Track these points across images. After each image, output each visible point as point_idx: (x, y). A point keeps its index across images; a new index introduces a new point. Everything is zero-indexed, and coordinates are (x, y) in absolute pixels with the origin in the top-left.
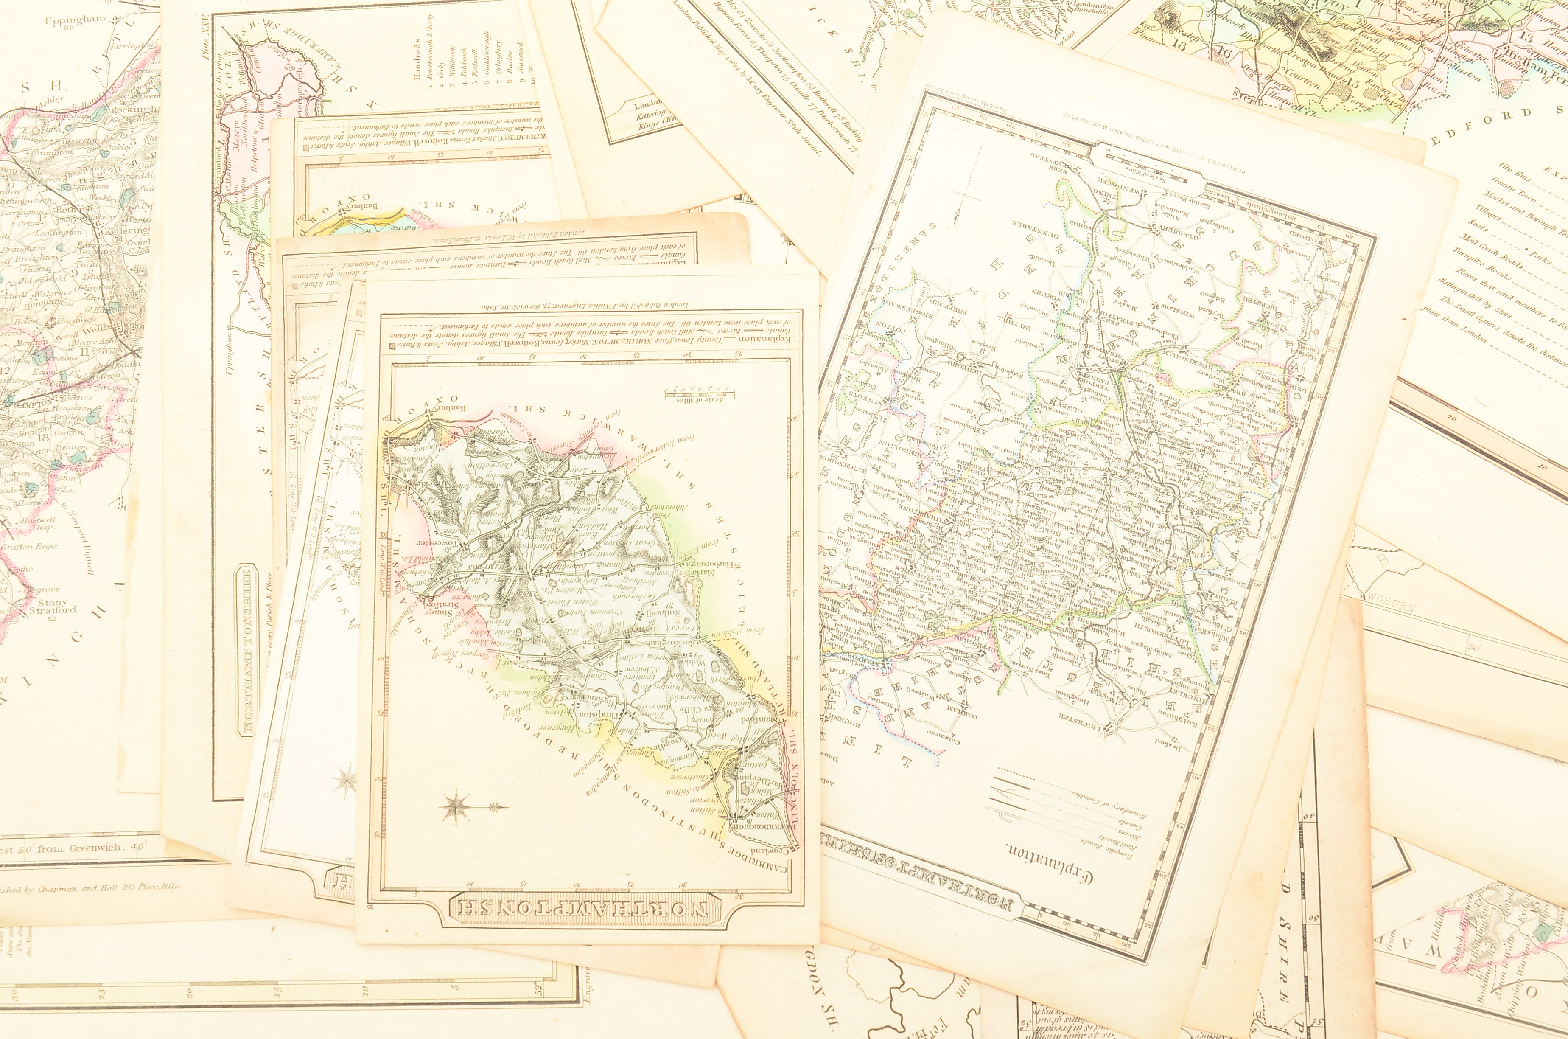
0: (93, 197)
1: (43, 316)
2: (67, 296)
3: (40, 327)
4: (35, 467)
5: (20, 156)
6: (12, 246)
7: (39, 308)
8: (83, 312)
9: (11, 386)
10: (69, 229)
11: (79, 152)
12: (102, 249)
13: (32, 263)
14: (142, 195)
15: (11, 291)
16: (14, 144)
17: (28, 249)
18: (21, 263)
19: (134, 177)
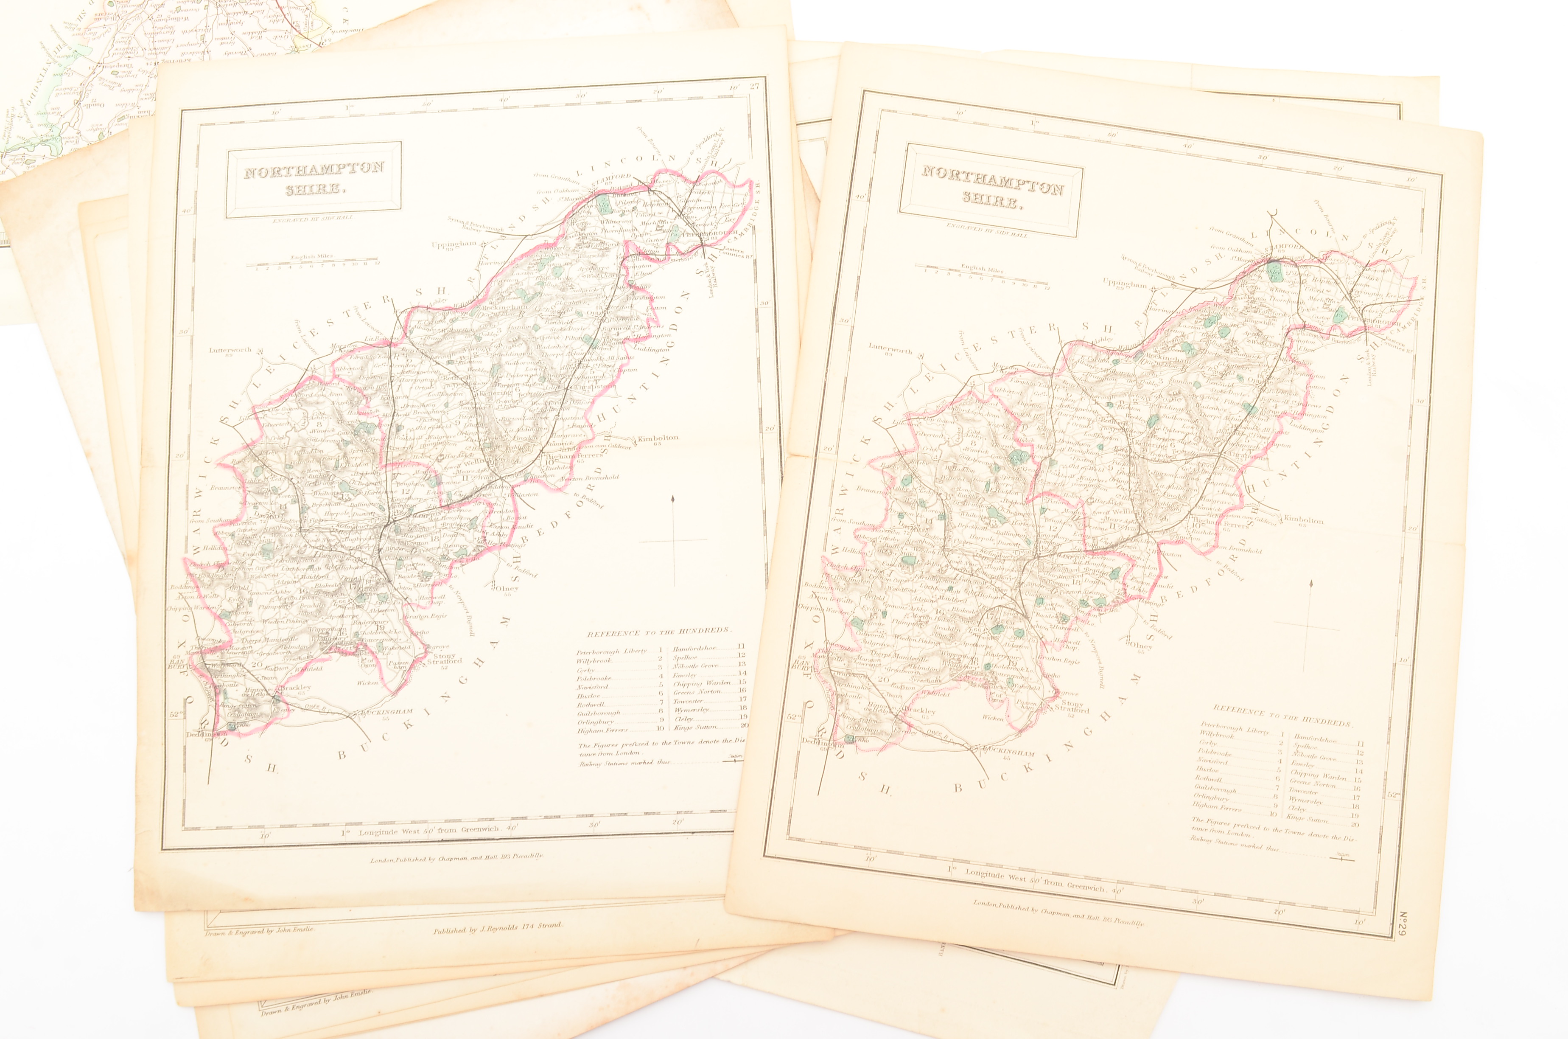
0: (471, 369)
1: (435, 453)
2: (452, 439)
3: (432, 461)
4: (429, 559)
5: (416, 340)
6: (410, 403)
7: (431, 447)
8: (464, 450)
9: (411, 502)
10: (453, 392)
11: (460, 337)
12: (477, 406)
13: (426, 415)
14: (507, 367)
15: (411, 435)
16: (411, 332)
17: (423, 405)
18: (417, 415)
19: (501, 355)
